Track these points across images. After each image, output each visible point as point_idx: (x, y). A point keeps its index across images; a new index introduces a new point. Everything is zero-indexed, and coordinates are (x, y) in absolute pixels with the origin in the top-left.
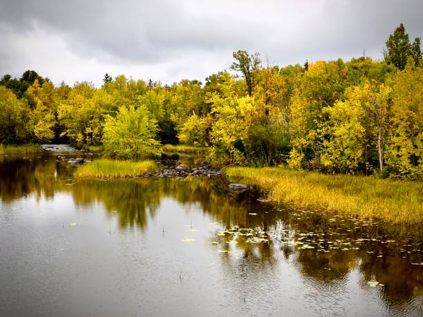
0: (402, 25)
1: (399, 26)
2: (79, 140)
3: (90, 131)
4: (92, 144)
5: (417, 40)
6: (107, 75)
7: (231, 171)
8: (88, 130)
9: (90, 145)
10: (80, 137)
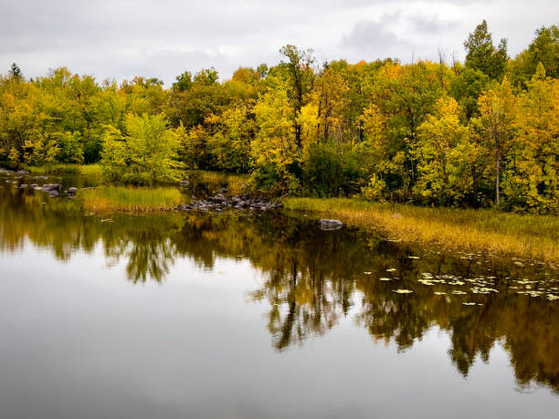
0: (485, 22)
1: (481, 23)
2: (12, 158)
3: (31, 145)
4: (32, 164)
5: (504, 42)
6: (14, 65)
7: (292, 203)
8: (28, 144)
9: (29, 165)
10: (14, 153)
